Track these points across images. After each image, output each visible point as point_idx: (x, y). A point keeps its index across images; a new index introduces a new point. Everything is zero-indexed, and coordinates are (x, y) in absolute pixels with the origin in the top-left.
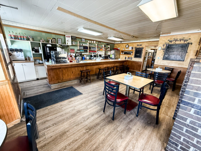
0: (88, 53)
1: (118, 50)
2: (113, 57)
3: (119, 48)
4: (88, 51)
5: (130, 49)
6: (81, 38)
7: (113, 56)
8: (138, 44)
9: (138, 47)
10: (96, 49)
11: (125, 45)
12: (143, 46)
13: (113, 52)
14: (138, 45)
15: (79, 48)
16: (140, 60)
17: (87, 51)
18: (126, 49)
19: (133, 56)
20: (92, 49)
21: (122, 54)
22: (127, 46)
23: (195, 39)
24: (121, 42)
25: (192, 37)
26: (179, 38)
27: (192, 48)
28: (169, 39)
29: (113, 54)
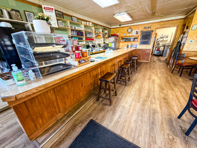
0: (84, 43)
1: (117, 36)
2: (113, 47)
3: (118, 34)
4: (84, 39)
5: (134, 33)
6: (71, 16)
7: (113, 44)
8: (146, 26)
9: (145, 30)
10: (94, 36)
11: (126, 29)
12: (153, 28)
13: (112, 39)
14: (145, 28)
15: (70, 34)
16: (149, 47)
17: (82, 39)
18: (128, 35)
19: (138, 43)
20: (88, 36)
21: (122, 41)
22: (130, 30)
24: (120, 25)
29: (113, 42)
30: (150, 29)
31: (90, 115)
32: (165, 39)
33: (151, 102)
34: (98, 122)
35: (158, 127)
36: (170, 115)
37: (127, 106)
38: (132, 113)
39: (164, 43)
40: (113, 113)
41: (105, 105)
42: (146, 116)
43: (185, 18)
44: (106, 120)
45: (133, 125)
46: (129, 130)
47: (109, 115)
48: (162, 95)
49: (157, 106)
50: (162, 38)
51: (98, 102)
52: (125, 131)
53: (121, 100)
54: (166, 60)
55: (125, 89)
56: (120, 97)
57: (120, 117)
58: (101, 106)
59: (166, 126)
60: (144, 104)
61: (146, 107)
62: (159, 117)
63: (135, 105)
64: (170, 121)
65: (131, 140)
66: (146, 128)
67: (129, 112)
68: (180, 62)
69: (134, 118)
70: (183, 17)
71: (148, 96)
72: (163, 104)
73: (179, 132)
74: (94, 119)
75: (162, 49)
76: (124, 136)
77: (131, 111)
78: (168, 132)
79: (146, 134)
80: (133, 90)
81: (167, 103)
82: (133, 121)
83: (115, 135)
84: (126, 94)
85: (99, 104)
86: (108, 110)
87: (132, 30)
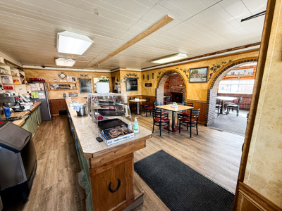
2: (43, 98)
5: (70, 80)
7: (42, 94)
9: (83, 78)
11: (56, 73)
12: (90, 77)
18: (61, 81)
19: (77, 91)
23: (139, 75)
24: (44, 67)
25: (138, 73)
26: (132, 73)
27: (139, 81)
28: (126, 73)
29: (41, 90)
30: (87, 77)
35: (154, 141)
43: (111, 73)
52: (149, 151)
70: (110, 71)
73: (159, 137)
79: (155, 146)
87: (66, 76)
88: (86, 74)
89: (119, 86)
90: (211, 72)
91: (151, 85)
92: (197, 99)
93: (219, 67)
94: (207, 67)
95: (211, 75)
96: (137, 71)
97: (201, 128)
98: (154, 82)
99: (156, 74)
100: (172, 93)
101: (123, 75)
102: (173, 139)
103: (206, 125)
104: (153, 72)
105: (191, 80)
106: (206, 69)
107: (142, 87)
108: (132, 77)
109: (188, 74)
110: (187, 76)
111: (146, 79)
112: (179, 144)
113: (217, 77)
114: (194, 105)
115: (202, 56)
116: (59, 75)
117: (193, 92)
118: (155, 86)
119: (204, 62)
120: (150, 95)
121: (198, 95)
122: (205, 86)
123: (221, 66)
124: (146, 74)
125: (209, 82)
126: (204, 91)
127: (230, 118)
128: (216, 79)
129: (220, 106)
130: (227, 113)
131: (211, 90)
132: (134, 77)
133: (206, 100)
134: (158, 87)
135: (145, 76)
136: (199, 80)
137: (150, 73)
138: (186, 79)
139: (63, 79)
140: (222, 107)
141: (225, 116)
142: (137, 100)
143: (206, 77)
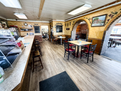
1: (17, 27)
5: (29, 27)
8: (35, 23)
13: (13, 29)
21: (22, 31)
22: (26, 24)
23: (63, 24)
24: (16, 20)
25: (63, 23)
26: (60, 23)
27: (63, 27)
28: (56, 22)
29: (15, 31)
30: (38, 25)
31: (36, 82)
32: (44, 30)
33: (56, 57)
34: (44, 79)
35: (63, 63)
36: (62, 58)
37: (50, 63)
38: (54, 64)
39: (44, 32)
40: (47, 70)
41: (40, 70)
42: (58, 62)
43: (50, 23)
44: (47, 75)
45: (57, 68)
46: (58, 70)
47: (46, 72)
48: (57, 53)
49: (58, 57)
50: (43, 29)
51: (34, 73)
52: (57, 72)
53: (45, 63)
54: (48, 39)
55: (43, 57)
56: (44, 62)
57: (51, 70)
58: (38, 73)
59: (64, 61)
60: (54, 59)
61: (56, 59)
62: (61, 60)
63: (52, 61)
64: (64, 59)
65: (60, 72)
66: (61, 65)
67: (52, 65)
68: (54, 39)
69: (56, 66)
70: (49, 22)
71: (53, 56)
72: (59, 55)
73: (67, 60)
74: (41, 80)
75: (44, 35)
76: (58, 73)
77: (53, 64)
78: (65, 62)
79: (62, 67)
80: (47, 56)
81: (60, 54)
82: (56, 67)
83: (55, 76)
84: (45, 59)
85: (36, 73)
86: (44, 71)
87: (27, 25)
88: (37, 23)
89: (53, 29)
90: (108, 18)
91: (69, 29)
92: (96, 37)
93: (116, 13)
94: (106, 15)
95: (108, 20)
96: (62, 22)
97: (96, 56)
98: (71, 27)
99: (72, 23)
100: (82, 34)
101: (54, 24)
102: (75, 63)
103: (99, 54)
104: (70, 21)
105: (93, 25)
106: (105, 16)
107: (65, 30)
108: (59, 25)
109: (91, 21)
110: (90, 22)
111: (67, 26)
112: (78, 68)
113: (113, 21)
114: (93, 41)
115: (103, 7)
116: (24, 24)
117: (94, 33)
118: (71, 29)
119: (104, 11)
120: (68, 34)
121: (96, 35)
122: (103, 29)
123: (119, 12)
124: (67, 23)
125: (106, 26)
126: (101, 32)
127: (116, 50)
128: (112, 23)
129: (111, 42)
130: (114, 47)
131: (107, 31)
132: (60, 25)
133: (102, 38)
134: (72, 30)
135: (67, 24)
136: (98, 24)
137: (69, 22)
138: (89, 24)
139: (26, 26)
140: (111, 43)
141: (113, 49)
142: (61, 37)
143: (104, 22)
